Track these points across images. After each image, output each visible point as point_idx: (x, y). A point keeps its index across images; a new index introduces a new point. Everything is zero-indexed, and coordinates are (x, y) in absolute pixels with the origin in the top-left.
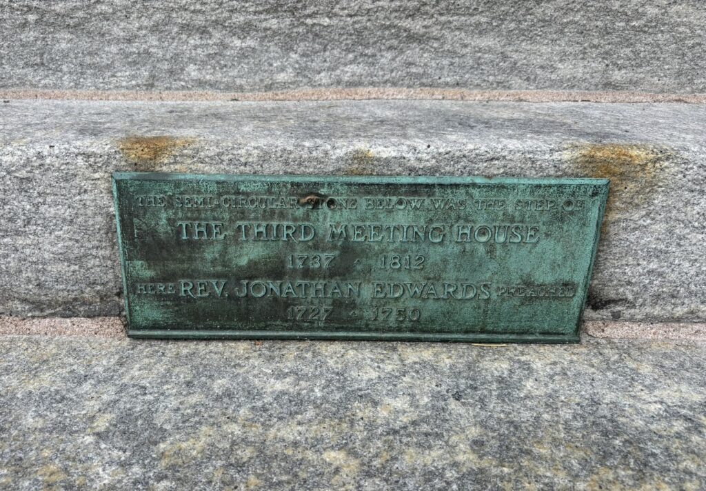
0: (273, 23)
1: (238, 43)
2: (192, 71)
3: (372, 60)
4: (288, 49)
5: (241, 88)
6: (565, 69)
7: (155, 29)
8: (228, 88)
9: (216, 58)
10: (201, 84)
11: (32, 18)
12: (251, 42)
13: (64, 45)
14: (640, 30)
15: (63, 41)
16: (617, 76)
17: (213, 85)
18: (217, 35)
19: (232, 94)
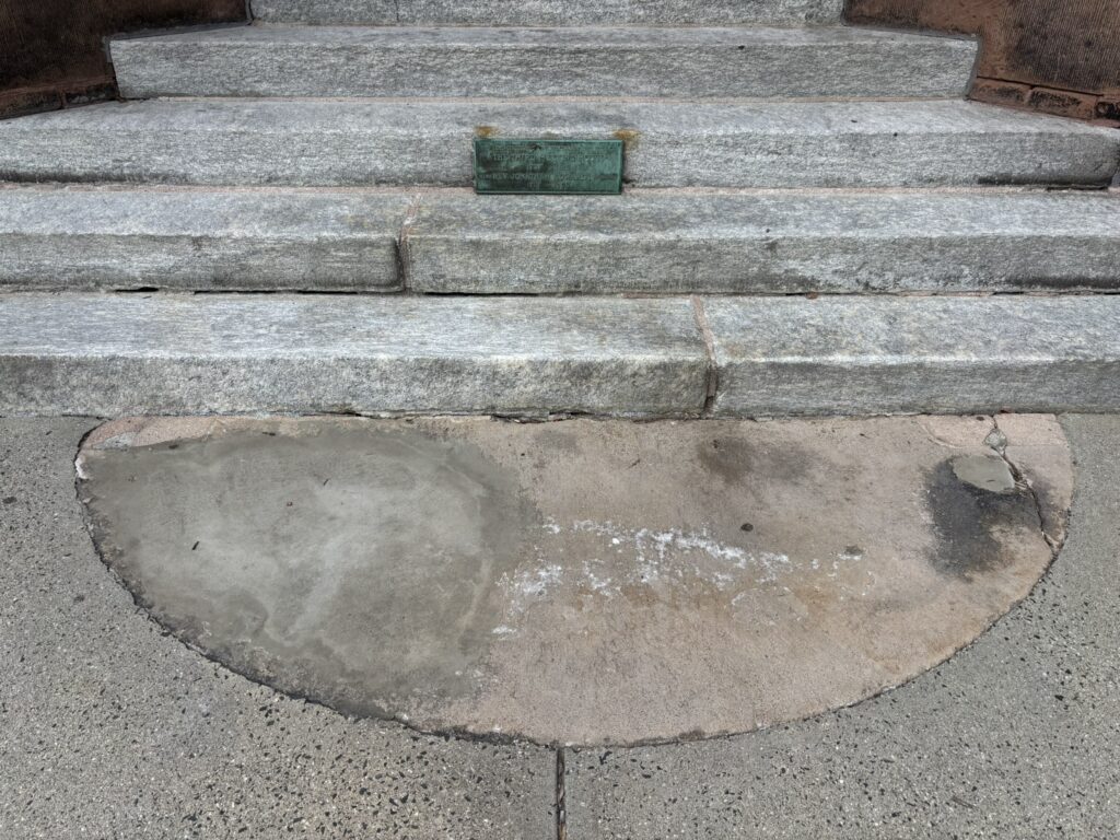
0: (519, 69)
1: (504, 77)
2: (485, 89)
3: (561, 85)
4: (525, 80)
5: (505, 97)
6: (643, 88)
7: (470, 72)
8: (500, 96)
9: (495, 84)
10: (488, 95)
11: (418, 68)
12: (509, 77)
13: (431, 79)
14: (672, 72)
15: (431, 78)
16: (665, 91)
17: (494, 95)
18: (495, 75)
19: (501, 100)
